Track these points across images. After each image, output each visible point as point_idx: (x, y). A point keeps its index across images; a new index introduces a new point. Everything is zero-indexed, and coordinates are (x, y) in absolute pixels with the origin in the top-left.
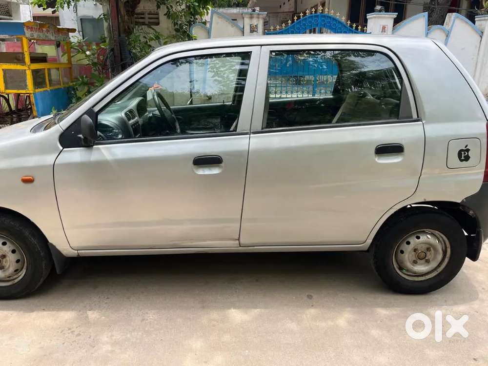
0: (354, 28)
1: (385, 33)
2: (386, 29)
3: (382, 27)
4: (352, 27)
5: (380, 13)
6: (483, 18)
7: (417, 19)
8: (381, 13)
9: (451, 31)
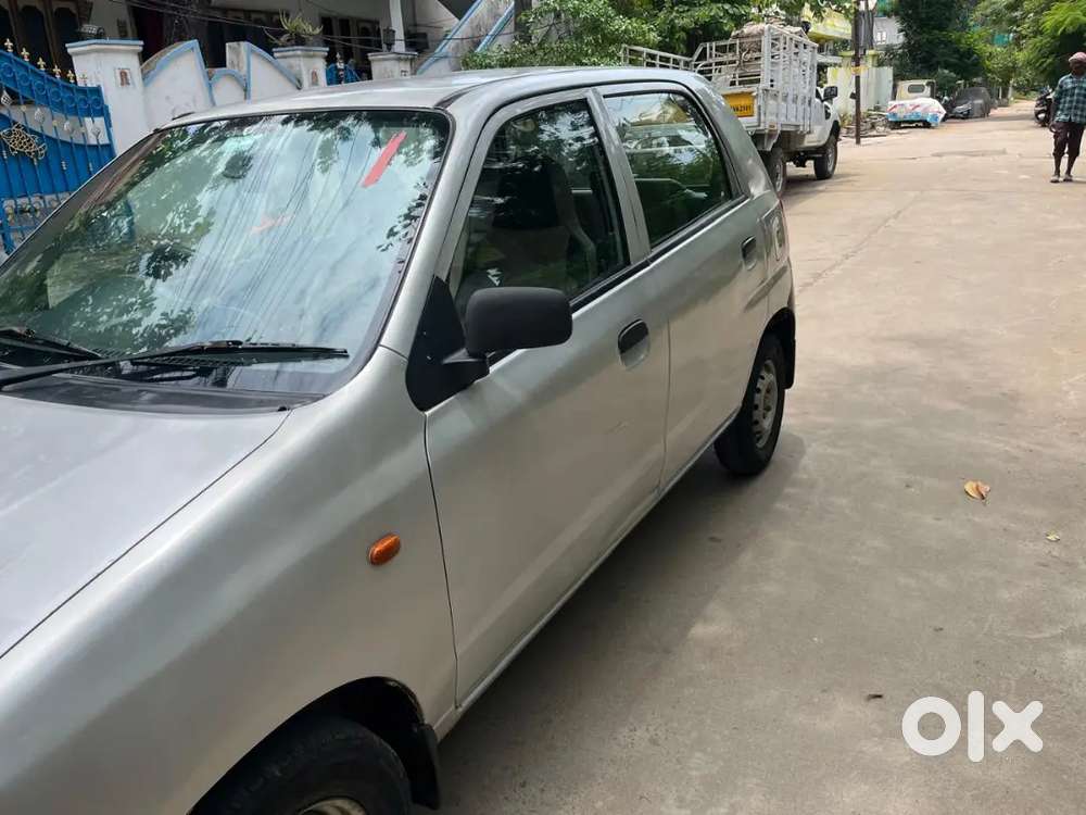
0: (58, 77)
1: (131, 86)
2: (129, 77)
3: (118, 72)
4: (54, 75)
5: (99, 41)
6: (291, 53)
7: (180, 55)
8: (103, 41)
9: (249, 77)
